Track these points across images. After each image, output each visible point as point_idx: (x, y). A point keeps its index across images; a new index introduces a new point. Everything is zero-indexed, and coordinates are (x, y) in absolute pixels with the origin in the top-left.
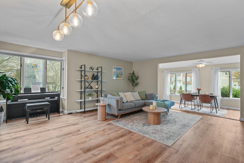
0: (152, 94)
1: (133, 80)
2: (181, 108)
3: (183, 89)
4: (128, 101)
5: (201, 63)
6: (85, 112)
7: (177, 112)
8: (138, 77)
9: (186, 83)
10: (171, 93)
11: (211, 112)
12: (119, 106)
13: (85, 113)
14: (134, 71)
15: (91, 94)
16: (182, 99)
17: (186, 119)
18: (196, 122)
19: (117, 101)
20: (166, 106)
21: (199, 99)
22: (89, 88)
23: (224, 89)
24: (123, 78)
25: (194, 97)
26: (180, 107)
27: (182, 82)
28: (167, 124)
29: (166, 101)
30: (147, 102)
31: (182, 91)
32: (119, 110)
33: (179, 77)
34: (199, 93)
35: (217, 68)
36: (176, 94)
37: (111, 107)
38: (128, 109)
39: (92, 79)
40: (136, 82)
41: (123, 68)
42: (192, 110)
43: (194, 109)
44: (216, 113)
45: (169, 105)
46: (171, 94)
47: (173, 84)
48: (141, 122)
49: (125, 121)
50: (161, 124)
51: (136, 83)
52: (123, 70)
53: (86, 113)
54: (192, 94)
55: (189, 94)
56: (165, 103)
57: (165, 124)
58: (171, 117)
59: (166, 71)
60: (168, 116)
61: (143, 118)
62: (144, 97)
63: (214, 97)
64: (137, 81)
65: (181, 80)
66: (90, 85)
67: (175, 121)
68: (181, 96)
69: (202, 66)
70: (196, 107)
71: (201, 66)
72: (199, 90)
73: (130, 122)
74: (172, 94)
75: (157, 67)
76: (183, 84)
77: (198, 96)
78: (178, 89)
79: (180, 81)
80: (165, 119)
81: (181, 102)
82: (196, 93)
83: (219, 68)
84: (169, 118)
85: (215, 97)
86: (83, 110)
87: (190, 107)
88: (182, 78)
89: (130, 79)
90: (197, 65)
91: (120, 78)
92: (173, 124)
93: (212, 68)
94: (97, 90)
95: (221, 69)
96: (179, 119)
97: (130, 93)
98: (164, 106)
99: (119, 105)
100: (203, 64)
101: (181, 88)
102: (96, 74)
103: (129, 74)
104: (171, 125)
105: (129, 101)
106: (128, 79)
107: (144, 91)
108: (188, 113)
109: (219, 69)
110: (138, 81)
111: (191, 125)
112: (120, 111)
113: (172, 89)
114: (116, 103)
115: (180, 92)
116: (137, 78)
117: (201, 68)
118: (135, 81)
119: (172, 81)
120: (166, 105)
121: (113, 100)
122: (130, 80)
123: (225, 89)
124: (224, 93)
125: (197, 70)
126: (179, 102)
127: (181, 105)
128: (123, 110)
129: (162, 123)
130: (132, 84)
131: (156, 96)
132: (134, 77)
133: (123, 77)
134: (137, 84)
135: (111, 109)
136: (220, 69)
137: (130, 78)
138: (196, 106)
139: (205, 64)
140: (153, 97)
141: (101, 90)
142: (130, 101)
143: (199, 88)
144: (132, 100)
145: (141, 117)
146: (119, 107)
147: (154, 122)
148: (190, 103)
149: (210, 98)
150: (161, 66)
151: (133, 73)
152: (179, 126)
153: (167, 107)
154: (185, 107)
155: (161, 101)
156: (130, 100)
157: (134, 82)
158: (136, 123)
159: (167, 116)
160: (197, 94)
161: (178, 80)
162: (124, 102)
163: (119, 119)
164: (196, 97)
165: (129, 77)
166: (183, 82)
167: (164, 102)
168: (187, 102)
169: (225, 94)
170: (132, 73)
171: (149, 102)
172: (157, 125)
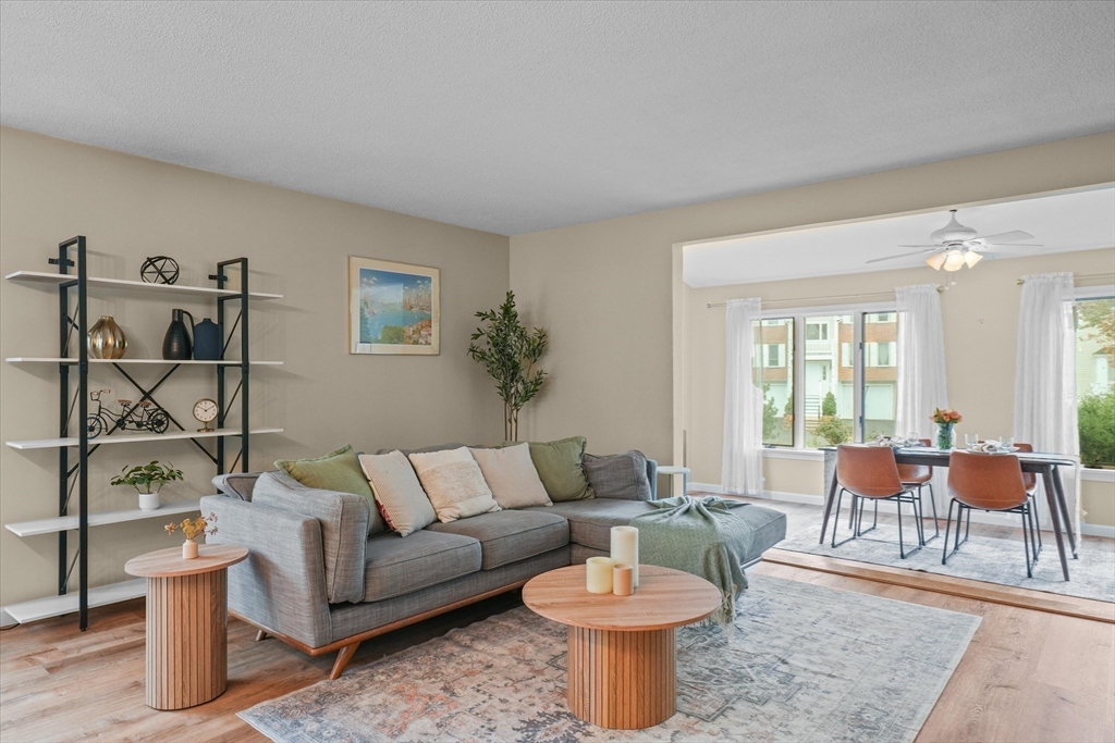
0: (627, 462)
1: (510, 357)
2: (833, 546)
3: (845, 411)
4: (445, 521)
5: (953, 245)
6: (84, 620)
7: (806, 590)
8: (543, 335)
9: (862, 379)
10: (769, 441)
11: (1030, 575)
12: (331, 576)
13: (84, 627)
14: (510, 296)
15: (152, 467)
16: (839, 487)
17: (866, 649)
18: (949, 673)
19: (317, 533)
20: (718, 554)
21: (952, 480)
22: (139, 425)
23: (1094, 411)
24: (434, 347)
25: (916, 471)
26: (828, 538)
27: (835, 371)
28: (722, 712)
29: (722, 507)
30: (590, 521)
31: (837, 423)
32: (334, 607)
33: (820, 341)
34: (945, 440)
35: (1050, 276)
36: (800, 447)
37: (274, 579)
38: (423, 590)
39: (167, 354)
40: (528, 372)
41: (433, 274)
42: (903, 557)
43: (914, 552)
44: (1061, 576)
45: (741, 547)
46: (772, 446)
47: (786, 382)
48: (515, 698)
49: (379, 699)
50: (676, 720)
51: (531, 378)
52: (434, 286)
53: (95, 630)
54: (904, 451)
55: (885, 450)
56: (714, 529)
57: (709, 718)
58: (760, 636)
59: (735, 303)
60: (740, 622)
61: (541, 660)
62: (573, 481)
63: (1042, 467)
64: (538, 367)
65: (830, 361)
66: (147, 395)
67: (787, 679)
68: (835, 462)
69: (965, 265)
70: (929, 533)
71: (954, 260)
72: (946, 421)
73: (419, 706)
74: (778, 449)
75: (667, 267)
76: (843, 382)
77: (943, 460)
78: (811, 412)
79: (825, 365)
80: (710, 656)
81: (835, 506)
82: (928, 443)
83: (1065, 277)
84: (748, 648)
85: (1052, 467)
86: (71, 604)
87: (888, 531)
88: (835, 350)
89: (483, 353)
90: (931, 256)
91: (416, 342)
92: (771, 708)
93: (1024, 277)
94: (221, 439)
95: (1076, 285)
96: (815, 658)
97: (462, 455)
98: (708, 552)
99: (331, 566)
100: (966, 249)
101: (829, 408)
102: (200, 313)
103: (480, 314)
104: (754, 725)
105: (446, 516)
106: (472, 350)
107: (575, 439)
108: (879, 593)
109: (1065, 286)
110: (547, 365)
111: (914, 712)
112: (339, 615)
113: (780, 414)
114: (307, 551)
115: (823, 430)
116: (538, 349)
117: (953, 275)
118: (524, 364)
119: (781, 363)
120: (719, 545)
121: (282, 520)
122: (483, 356)
123: (1099, 412)
124: (1099, 438)
125: (931, 288)
126: (822, 500)
127: (832, 520)
128: (370, 599)
129: (686, 707)
130: (505, 388)
131: (660, 469)
132: (513, 338)
133: (434, 339)
134: (536, 389)
135: (274, 594)
136: (1072, 281)
137: (486, 348)
138: (925, 523)
139: (981, 249)
140: (638, 482)
141: (245, 436)
142: (460, 518)
143: (949, 411)
144: (477, 511)
145: (530, 648)
146: (330, 583)
147: (613, 706)
148: (887, 506)
149: (1021, 473)
150: (699, 260)
151: (507, 309)
152: (821, 728)
153: (731, 557)
154: (858, 534)
155: (687, 512)
156: (456, 512)
157: (514, 374)
158: (470, 718)
159: (728, 631)
160: (935, 449)
161: (808, 358)
162: (404, 533)
163: (338, 676)
164: (923, 471)
165: (476, 337)
166: (841, 370)
167: (706, 518)
168: (869, 504)
169: (1102, 447)
170: (499, 312)
171: (598, 520)
172: (641, 727)
